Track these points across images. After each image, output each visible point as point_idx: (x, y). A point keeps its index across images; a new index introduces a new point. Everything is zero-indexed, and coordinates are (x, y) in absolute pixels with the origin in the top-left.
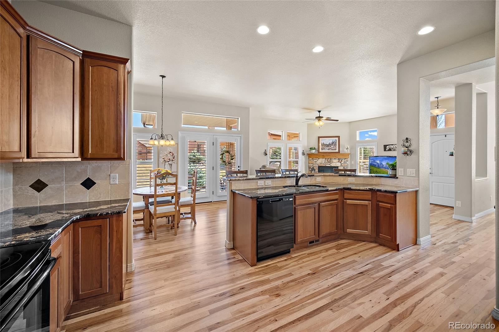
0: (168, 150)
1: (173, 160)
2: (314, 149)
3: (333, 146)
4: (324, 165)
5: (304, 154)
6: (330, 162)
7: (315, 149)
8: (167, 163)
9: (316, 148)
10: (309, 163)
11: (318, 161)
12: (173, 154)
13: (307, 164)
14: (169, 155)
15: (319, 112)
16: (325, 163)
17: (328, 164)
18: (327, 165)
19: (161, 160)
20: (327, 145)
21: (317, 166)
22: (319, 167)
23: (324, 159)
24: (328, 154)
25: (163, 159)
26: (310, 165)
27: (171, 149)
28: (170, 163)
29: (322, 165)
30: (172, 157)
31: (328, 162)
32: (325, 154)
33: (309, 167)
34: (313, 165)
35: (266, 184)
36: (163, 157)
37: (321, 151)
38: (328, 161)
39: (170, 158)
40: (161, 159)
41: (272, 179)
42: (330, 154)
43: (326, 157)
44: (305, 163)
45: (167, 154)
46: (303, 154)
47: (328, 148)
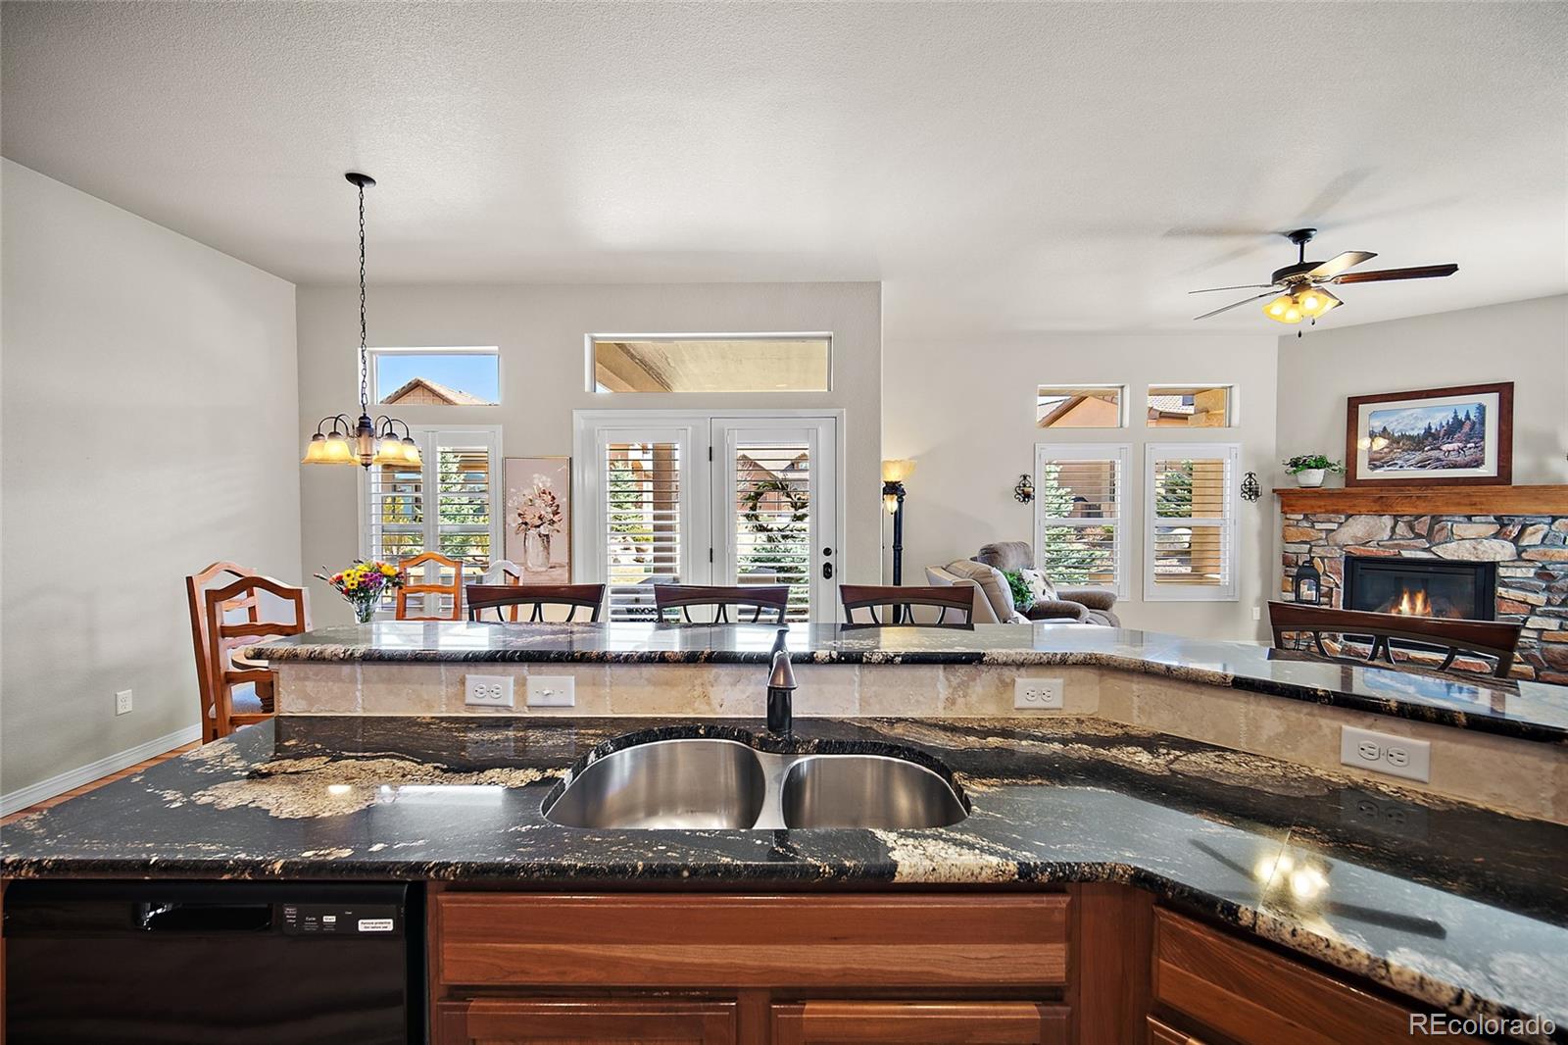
0: (536, 481)
1: (552, 522)
2: (1317, 467)
3: (1455, 446)
4: (1389, 553)
5: (1257, 495)
6: (1430, 536)
7: (1321, 463)
8: (533, 532)
9: (1336, 455)
10: (1284, 537)
11: (1343, 530)
12: (553, 498)
13: (1278, 543)
14: (538, 502)
15: (1301, 236)
16: (1391, 538)
17: (1416, 548)
18: (1406, 554)
19: (514, 521)
20: (1410, 438)
21: (1337, 553)
22: (1352, 562)
23: (1387, 521)
24: (1414, 492)
25: (520, 515)
26: (1292, 548)
27: (544, 478)
28: (543, 530)
29: (1373, 550)
30: (549, 510)
31: (1419, 536)
32: (1393, 494)
33: (1285, 558)
34: (1310, 551)
35: (533, 700)
36: (519, 511)
37: (1363, 472)
38: (1412, 528)
39: (543, 513)
40: (512, 515)
41: (583, 670)
42: (1429, 493)
43: (1400, 509)
44: (1264, 537)
45: (531, 497)
46: (1251, 491)
47: (1419, 456)
